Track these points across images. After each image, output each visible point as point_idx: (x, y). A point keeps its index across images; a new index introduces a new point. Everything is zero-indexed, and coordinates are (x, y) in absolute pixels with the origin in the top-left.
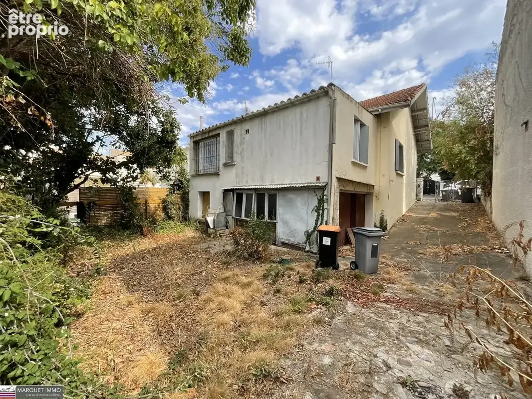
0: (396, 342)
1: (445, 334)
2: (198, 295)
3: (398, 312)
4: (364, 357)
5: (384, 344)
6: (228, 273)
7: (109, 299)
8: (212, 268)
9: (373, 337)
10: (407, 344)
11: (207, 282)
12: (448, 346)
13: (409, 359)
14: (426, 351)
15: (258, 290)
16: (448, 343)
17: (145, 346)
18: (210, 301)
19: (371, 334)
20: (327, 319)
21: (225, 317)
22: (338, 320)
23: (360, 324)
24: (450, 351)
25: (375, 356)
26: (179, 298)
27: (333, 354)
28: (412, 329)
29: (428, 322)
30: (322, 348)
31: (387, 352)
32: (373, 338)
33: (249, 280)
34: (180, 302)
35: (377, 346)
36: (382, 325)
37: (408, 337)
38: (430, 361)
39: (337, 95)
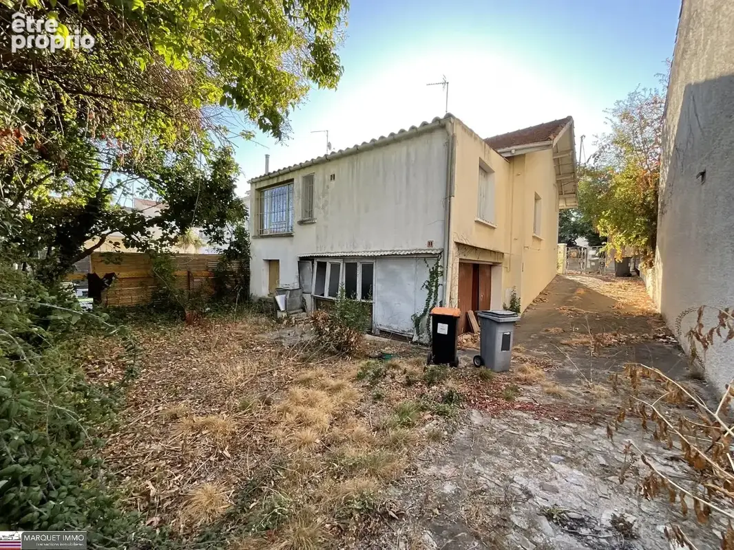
0: (537, 461)
1: (598, 449)
2: (268, 403)
3: (538, 422)
4: (497, 481)
5: (521, 465)
6: (309, 374)
8: (287, 368)
9: (507, 455)
10: (551, 463)
11: (282, 386)
12: (603, 465)
13: (554, 483)
14: (575, 472)
15: (351, 396)
16: (603, 461)
17: (199, 475)
18: (287, 411)
19: (505, 452)
20: (446, 433)
21: (308, 433)
22: (462, 434)
23: (490, 439)
24: (606, 471)
25: (512, 481)
26: (243, 408)
27: (456, 480)
28: (557, 444)
29: (577, 434)
30: (441, 472)
31: (526, 475)
32: (507, 457)
33: (339, 382)
34: (245, 414)
35: (513, 468)
36: (519, 440)
37: (553, 454)
38: (581, 486)
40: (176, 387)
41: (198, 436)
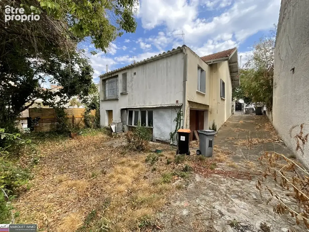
0: (225, 198)
1: (252, 191)
2: (105, 174)
3: (225, 179)
4: (207, 208)
5: (218, 200)
6: (124, 159)
7: (47, 179)
8: (114, 157)
9: (211, 195)
10: (232, 199)
11: (111, 166)
12: (255, 199)
13: (233, 208)
14: (243, 202)
15: (142, 169)
16: (255, 197)
17: (69, 209)
18: (113, 177)
19: (211, 194)
20: (184, 185)
21: (122, 187)
22: (191, 186)
23: (204, 188)
24: (257, 202)
25: (214, 208)
26: (93, 176)
27: (188, 208)
28: (234, 189)
29: (243, 184)
30: (182, 204)
31: (220, 205)
32: (212, 196)
33: (137, 163)
34: (94, 179)
35: (214, 201)
36: (217, 188)
37: (232, 194)
38: (246, 209)
39: (188, 52)
40: (64, 167)
41: (71, 190)
